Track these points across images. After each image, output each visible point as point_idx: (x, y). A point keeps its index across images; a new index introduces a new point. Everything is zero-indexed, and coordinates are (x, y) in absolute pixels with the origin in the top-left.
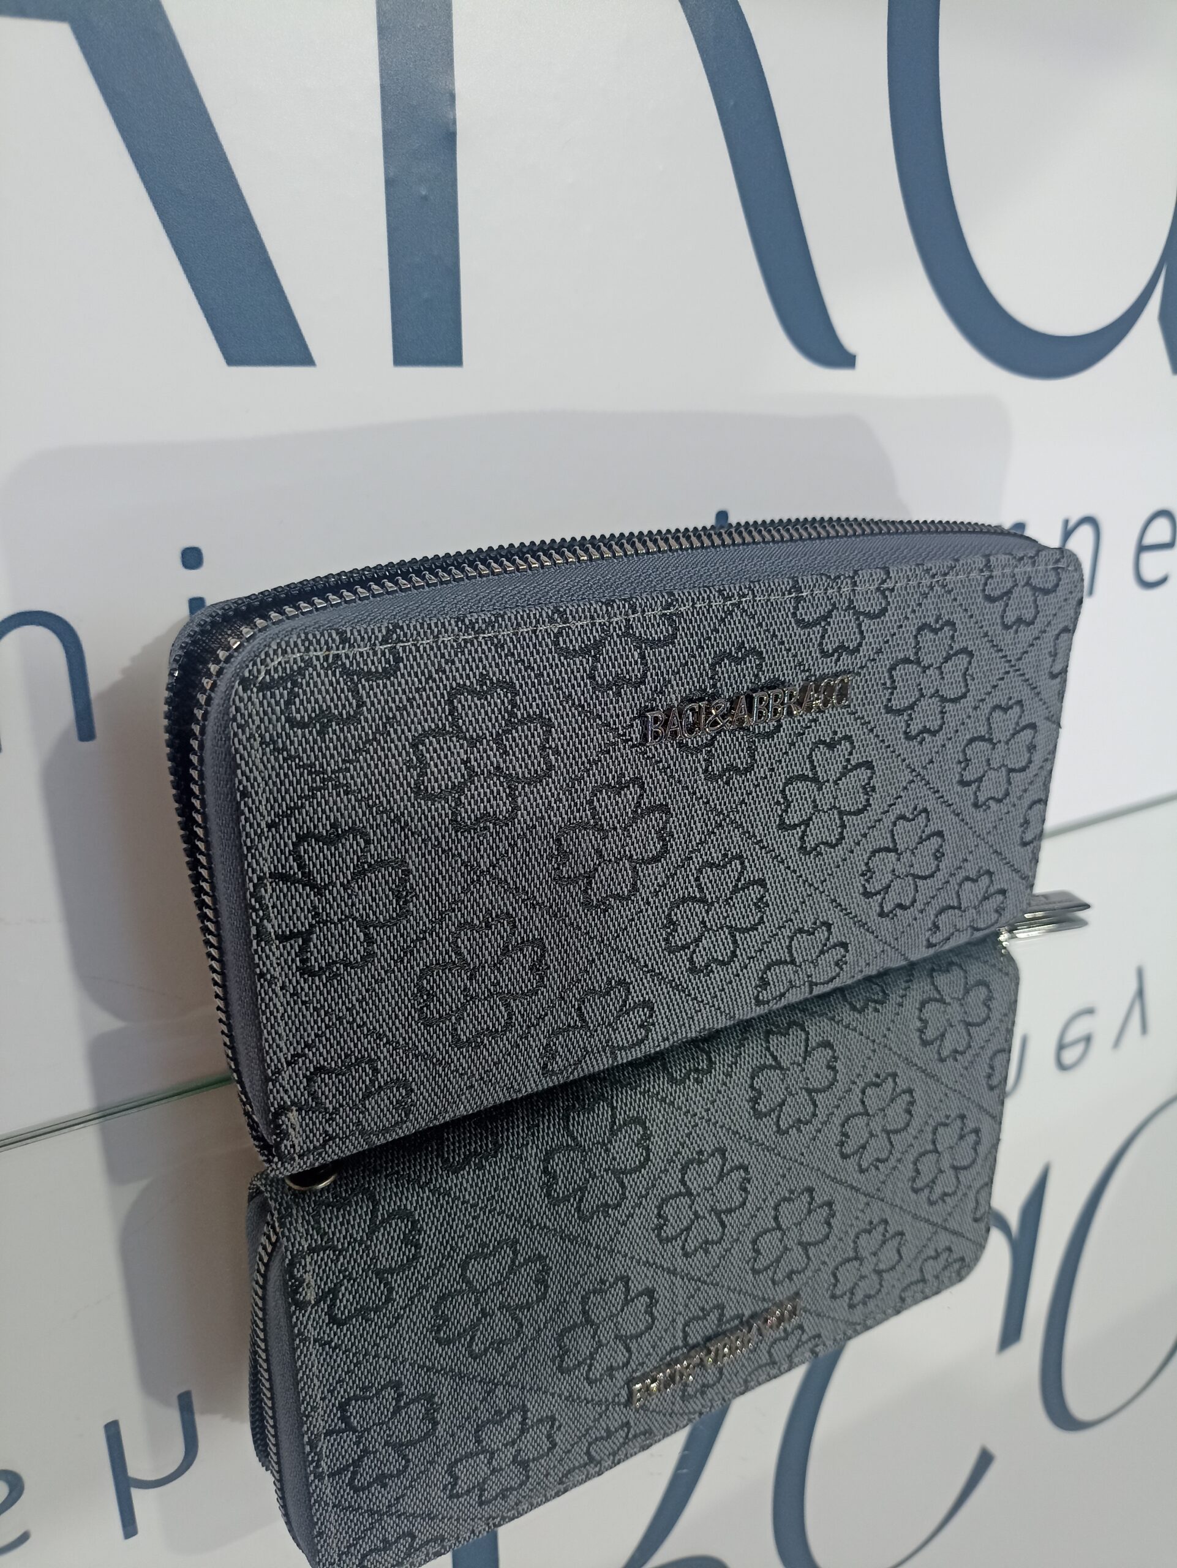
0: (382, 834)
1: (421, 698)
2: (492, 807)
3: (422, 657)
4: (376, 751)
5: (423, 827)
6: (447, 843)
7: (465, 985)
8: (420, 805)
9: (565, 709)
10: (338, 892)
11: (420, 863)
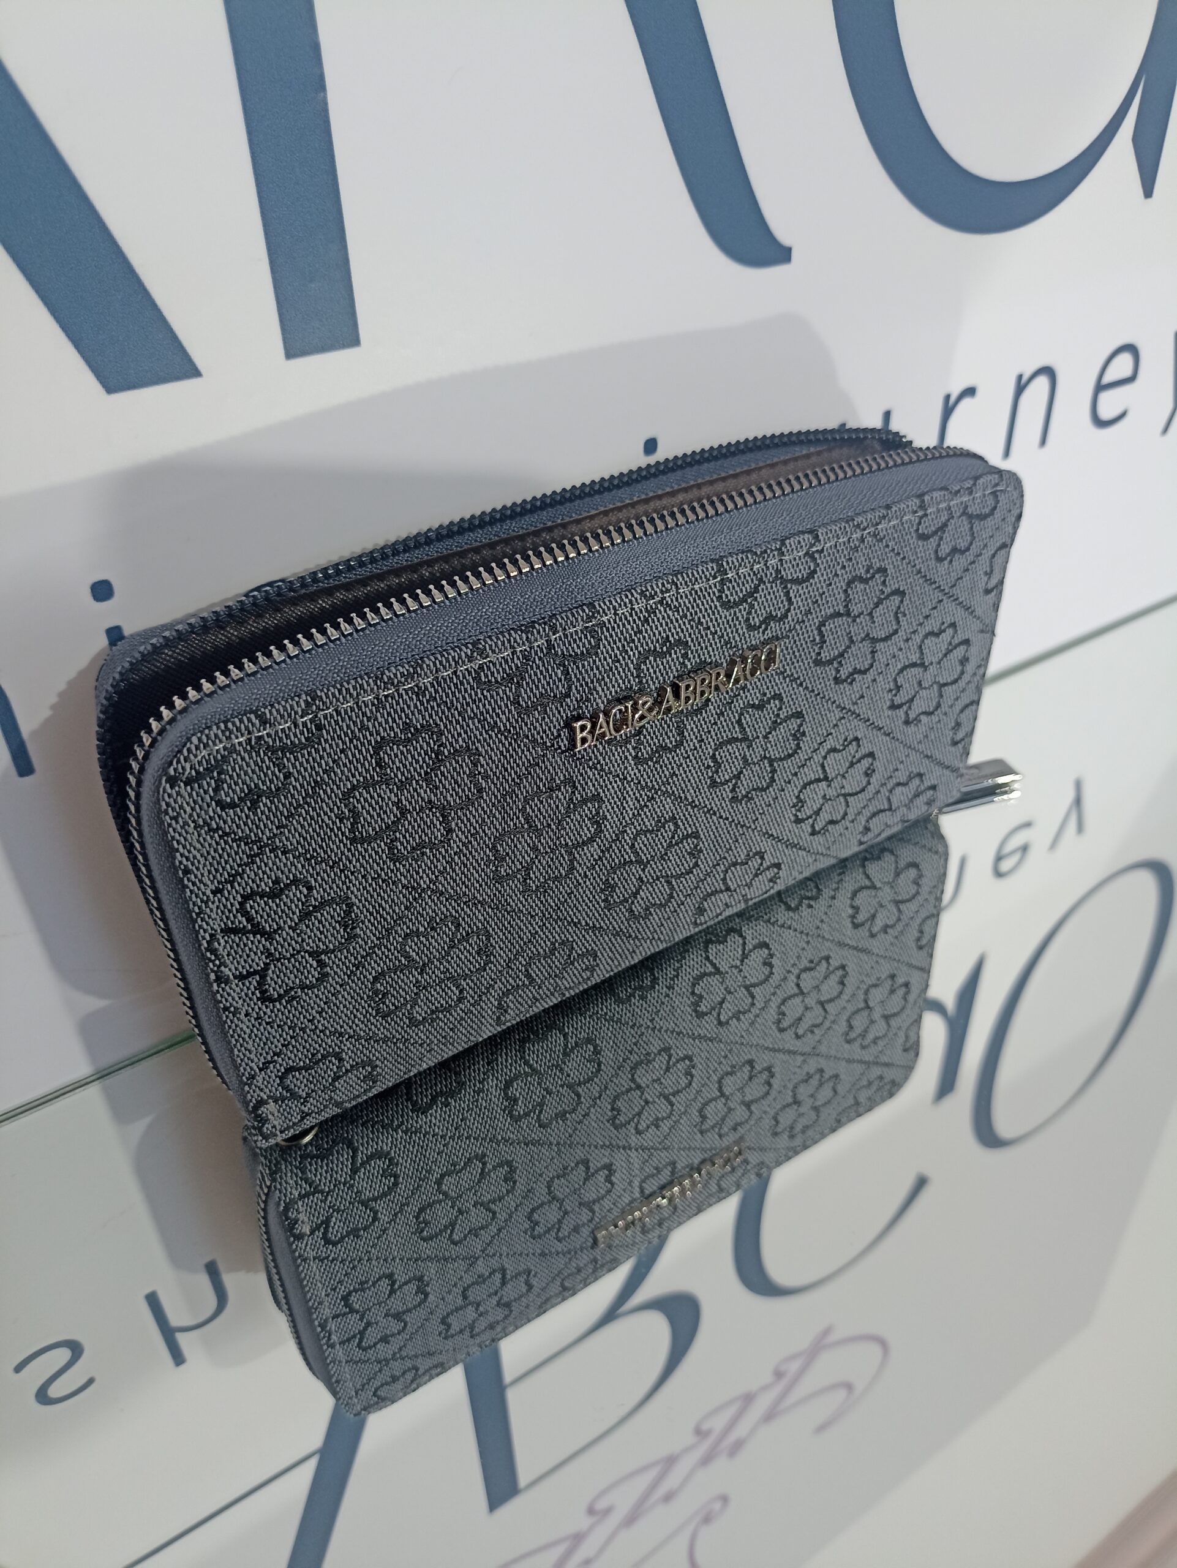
0: (323, 879)
1: (347, 757)
2: (426, 835)
3: (343, 720)
4: (307, 812)
5: (362, 865)
6: (387, 874)
7: (417, 979)
8: (356, 849)
9: (490, 737)
10: (288, 934)
11: (362, 895)
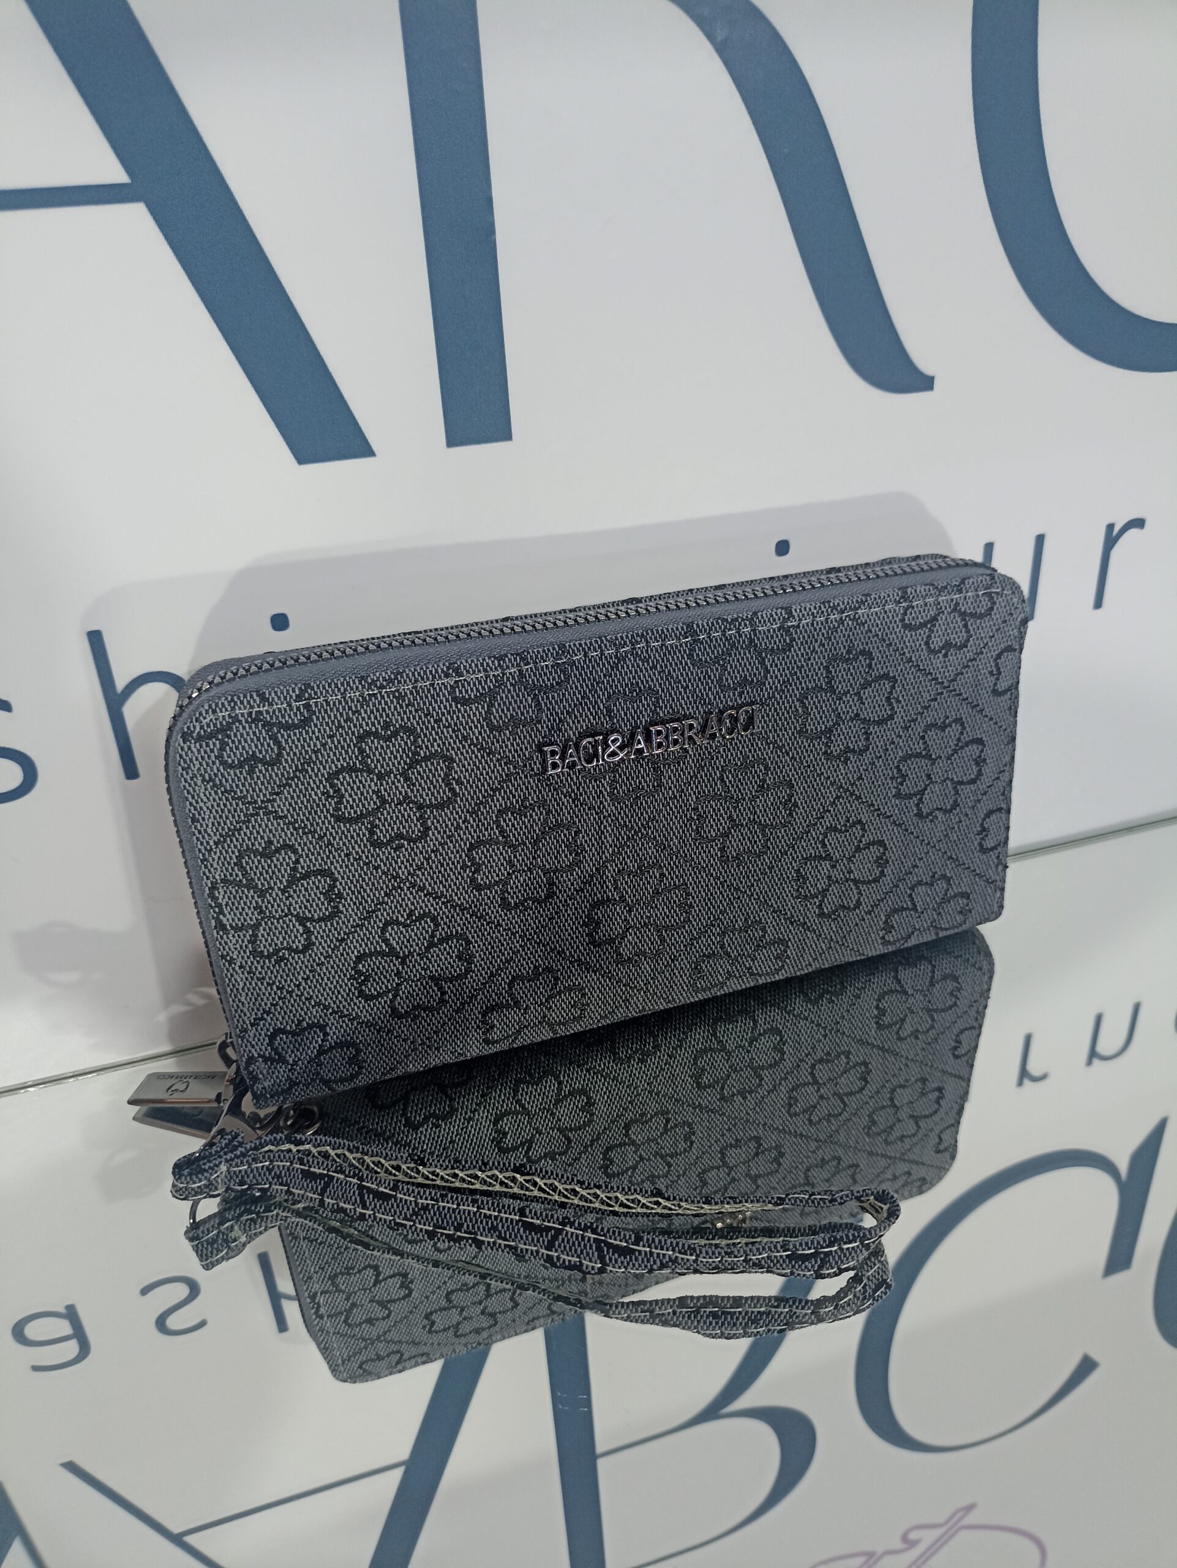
0: (309, 850)
1: (333, 742)
2: (404, 827)
3: (331, 710)
4: (297, 785)
5: (344, 844)
6: (367, 857)
7: (398, 969)
8: (339, 827)
9: (464, 747)
10: (277, 895)
11: (345, 872)
